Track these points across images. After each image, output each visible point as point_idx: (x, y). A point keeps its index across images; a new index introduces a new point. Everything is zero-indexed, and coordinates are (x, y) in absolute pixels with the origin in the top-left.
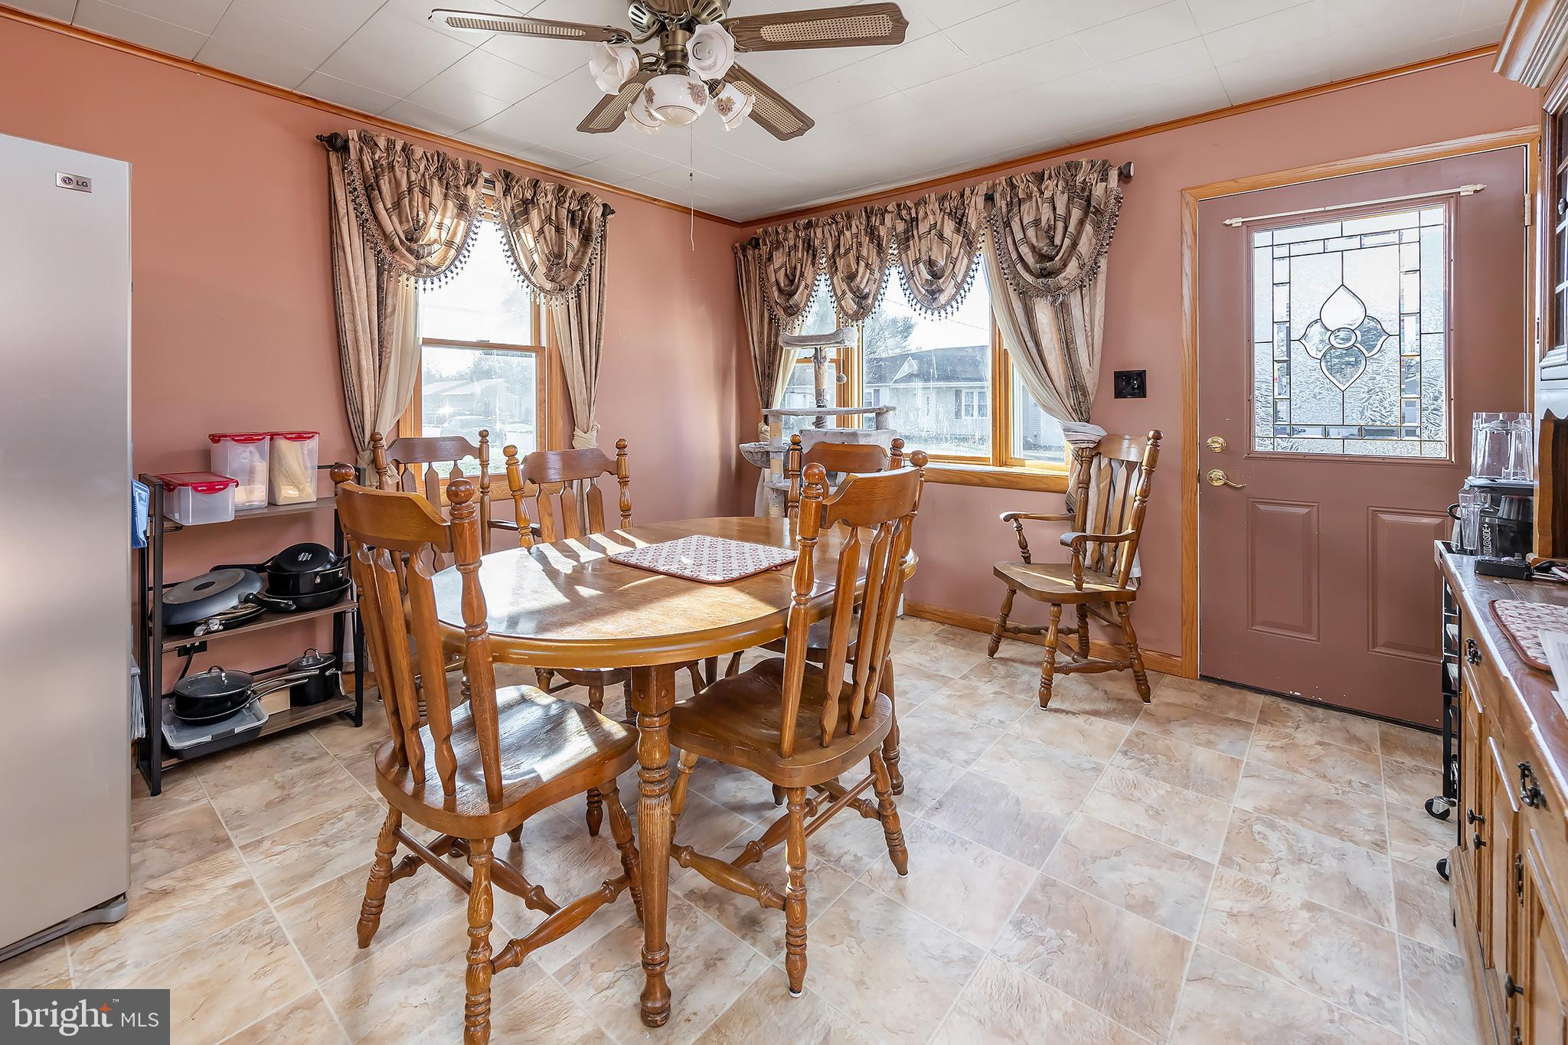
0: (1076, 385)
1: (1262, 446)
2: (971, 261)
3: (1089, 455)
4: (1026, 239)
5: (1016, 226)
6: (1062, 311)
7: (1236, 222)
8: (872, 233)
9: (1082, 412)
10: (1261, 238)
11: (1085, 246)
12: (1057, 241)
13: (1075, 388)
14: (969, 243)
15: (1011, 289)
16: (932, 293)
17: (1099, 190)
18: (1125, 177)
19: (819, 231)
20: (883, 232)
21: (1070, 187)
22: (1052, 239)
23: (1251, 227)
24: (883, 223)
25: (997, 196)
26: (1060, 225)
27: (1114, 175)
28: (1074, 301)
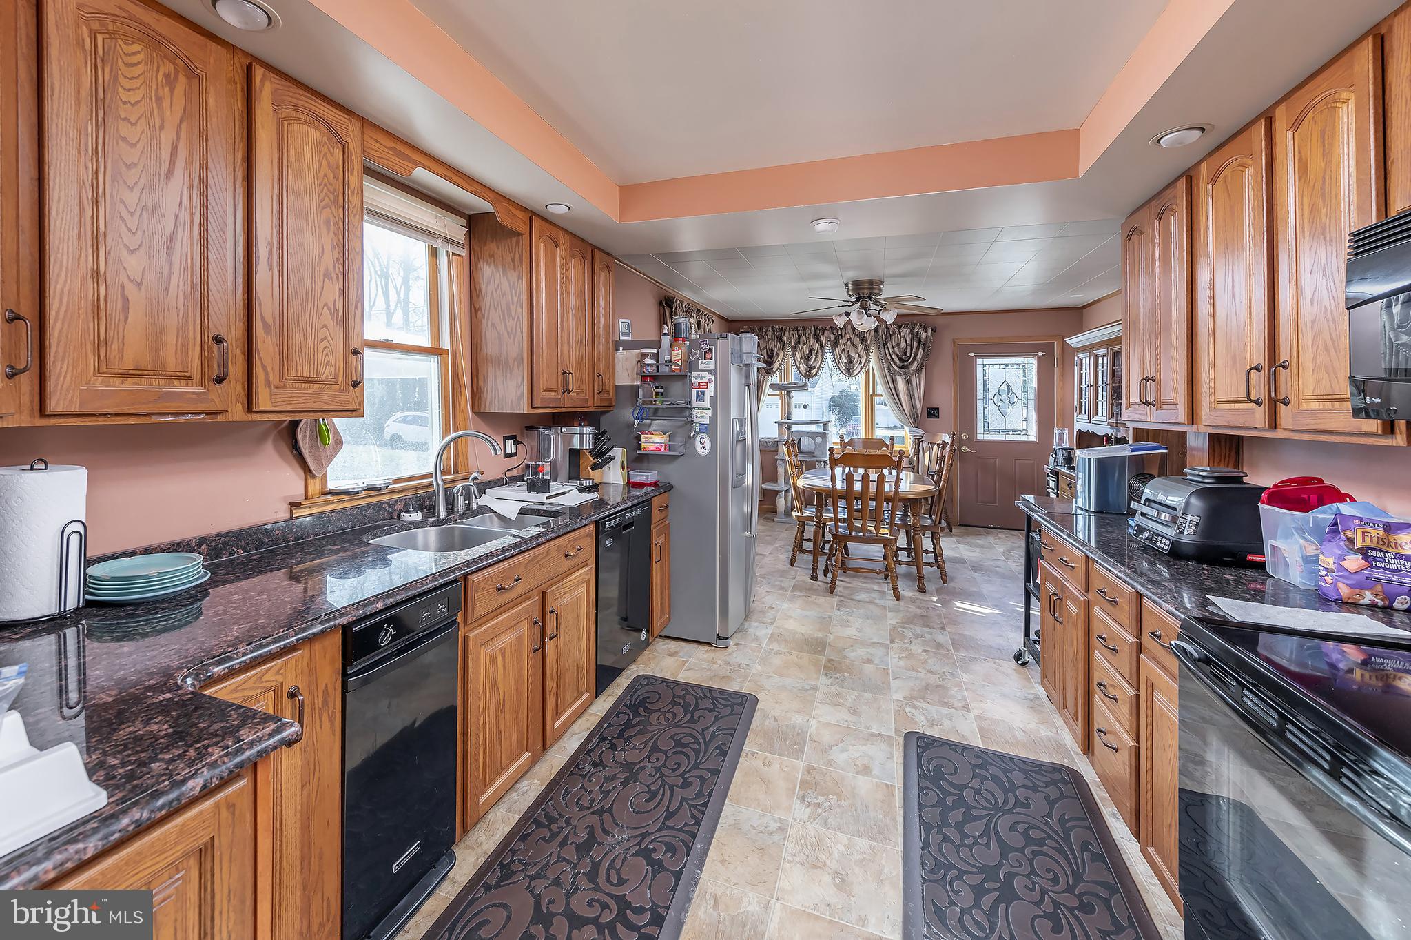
0: (914, 413)
1: (980, 437)
2: (867, 357)
3: (918, 442)
4: (894, 352)
5: (889, 345)
6: (908, 382)
7: (972, 354)
8: (818, 339)
9: (917, 424)
10: (979, 361)
11: (919, 357)
12: (908, 354)
13: (913, 414)
14: (867, 350)
15: (887, 371)
16: (849, 370)
17: (924, 336)
18: (934, 330)
19: (787, 334)
20: (822, 338)
21: (912, 332)
22: (905, 354)
23: (977, 357)
24: (823, 334)
25: (880, 331)
26: (909, 348)
27: (930, 330)
28: (913, 379)
